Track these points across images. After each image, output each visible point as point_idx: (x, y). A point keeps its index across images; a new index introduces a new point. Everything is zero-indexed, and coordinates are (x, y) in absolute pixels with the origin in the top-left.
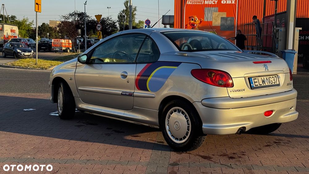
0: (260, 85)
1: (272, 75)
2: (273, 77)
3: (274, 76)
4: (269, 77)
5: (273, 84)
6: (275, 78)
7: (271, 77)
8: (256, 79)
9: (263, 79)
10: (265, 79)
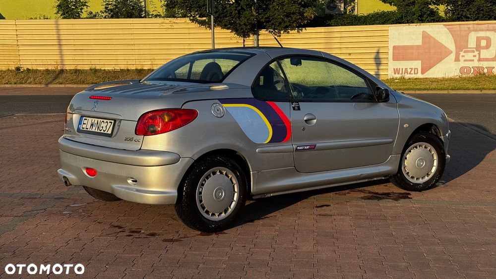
0: (86, 129)
1: (107, 119)
2: (107, 122)
3: (109, 121)
4: (102, 120)
5: (102, 131)
6: (109, 124)
7: (105, 121)
8: (86, 119)
9: (93, 121)
10: (96, 122)
